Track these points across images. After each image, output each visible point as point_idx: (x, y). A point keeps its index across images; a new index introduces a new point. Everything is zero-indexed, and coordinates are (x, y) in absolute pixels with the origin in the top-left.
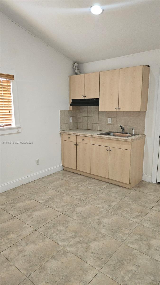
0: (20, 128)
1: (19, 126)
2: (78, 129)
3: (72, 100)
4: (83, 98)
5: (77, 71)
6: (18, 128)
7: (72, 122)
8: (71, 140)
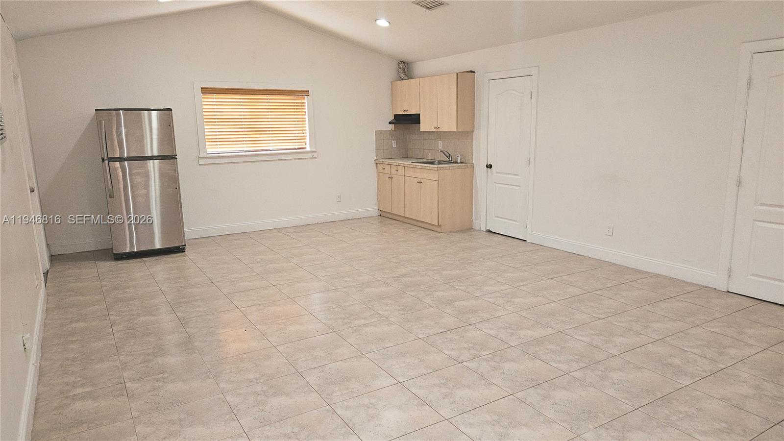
0: (316, 152)
1: (314, 150)
2: (407, 157)
3: (395, 115)
4: (405, 113)
5: (402, 75)
6: (313, 152)
7: (396, 146)
8: (386, 171)
